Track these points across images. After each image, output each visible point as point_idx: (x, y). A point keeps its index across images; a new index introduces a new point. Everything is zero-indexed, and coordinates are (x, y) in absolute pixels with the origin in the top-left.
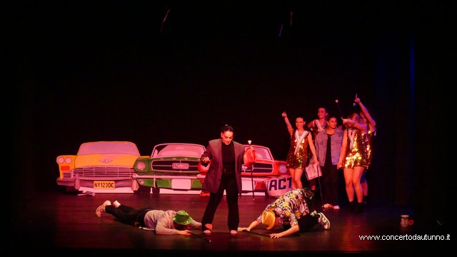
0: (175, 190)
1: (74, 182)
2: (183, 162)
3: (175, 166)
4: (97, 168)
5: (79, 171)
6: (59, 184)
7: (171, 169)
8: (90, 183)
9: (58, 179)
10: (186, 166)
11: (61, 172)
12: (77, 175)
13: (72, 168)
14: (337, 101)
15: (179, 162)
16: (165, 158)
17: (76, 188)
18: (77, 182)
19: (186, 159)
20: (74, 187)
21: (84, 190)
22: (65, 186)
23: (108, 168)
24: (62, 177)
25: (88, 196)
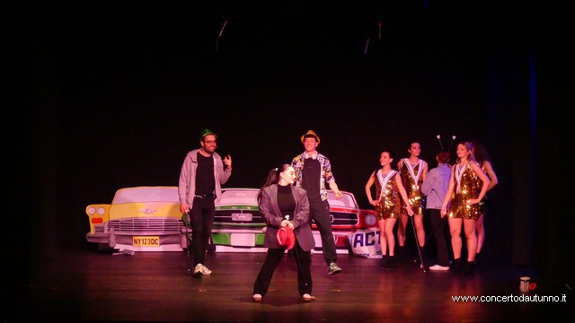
0: (235, 247)
1: (108, 237)
2: (245, 212)
3: (235, 217)
4: (137, 220)
5: (115, 225)
6: (89, 240)
7: (230, 220)
8: (128, 239)
9: (88, 234)
10: (248, 217)
11: (92, 225)
12: (112, 229)
13: (105, 220)
14: (438, 137)
15: (239, 212)
16: (222, 207)
17: (111, 245)
18: (112, 238)
19: (249, 209)
20: (108, 244)
21: (121, 247)
22: (97, 244)
23: (151, 220)
24: (92, 232)
25: (127, 255)
